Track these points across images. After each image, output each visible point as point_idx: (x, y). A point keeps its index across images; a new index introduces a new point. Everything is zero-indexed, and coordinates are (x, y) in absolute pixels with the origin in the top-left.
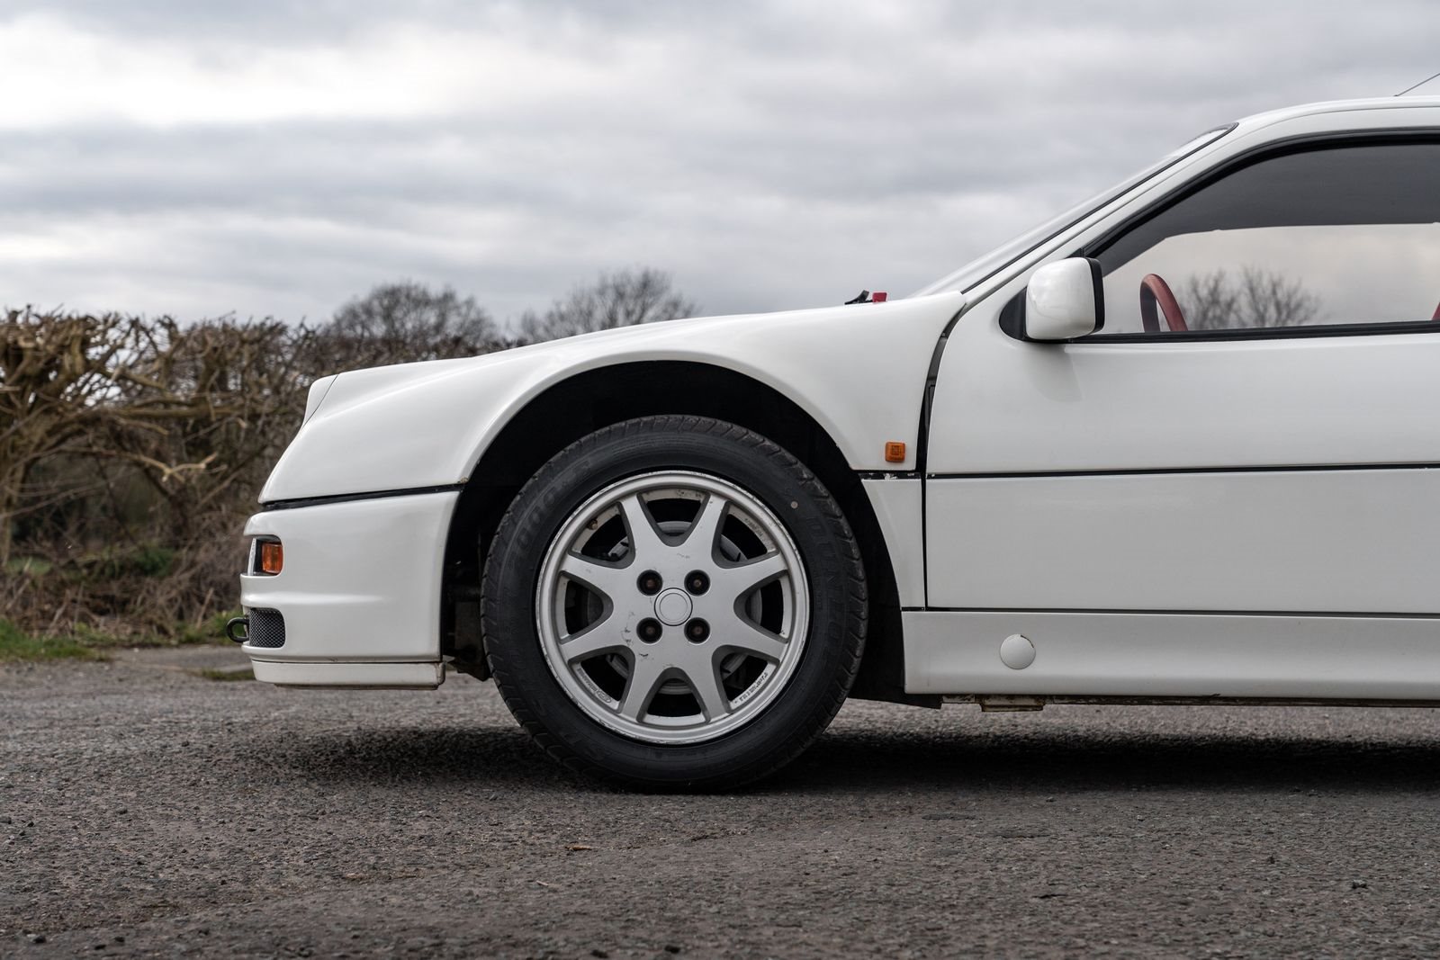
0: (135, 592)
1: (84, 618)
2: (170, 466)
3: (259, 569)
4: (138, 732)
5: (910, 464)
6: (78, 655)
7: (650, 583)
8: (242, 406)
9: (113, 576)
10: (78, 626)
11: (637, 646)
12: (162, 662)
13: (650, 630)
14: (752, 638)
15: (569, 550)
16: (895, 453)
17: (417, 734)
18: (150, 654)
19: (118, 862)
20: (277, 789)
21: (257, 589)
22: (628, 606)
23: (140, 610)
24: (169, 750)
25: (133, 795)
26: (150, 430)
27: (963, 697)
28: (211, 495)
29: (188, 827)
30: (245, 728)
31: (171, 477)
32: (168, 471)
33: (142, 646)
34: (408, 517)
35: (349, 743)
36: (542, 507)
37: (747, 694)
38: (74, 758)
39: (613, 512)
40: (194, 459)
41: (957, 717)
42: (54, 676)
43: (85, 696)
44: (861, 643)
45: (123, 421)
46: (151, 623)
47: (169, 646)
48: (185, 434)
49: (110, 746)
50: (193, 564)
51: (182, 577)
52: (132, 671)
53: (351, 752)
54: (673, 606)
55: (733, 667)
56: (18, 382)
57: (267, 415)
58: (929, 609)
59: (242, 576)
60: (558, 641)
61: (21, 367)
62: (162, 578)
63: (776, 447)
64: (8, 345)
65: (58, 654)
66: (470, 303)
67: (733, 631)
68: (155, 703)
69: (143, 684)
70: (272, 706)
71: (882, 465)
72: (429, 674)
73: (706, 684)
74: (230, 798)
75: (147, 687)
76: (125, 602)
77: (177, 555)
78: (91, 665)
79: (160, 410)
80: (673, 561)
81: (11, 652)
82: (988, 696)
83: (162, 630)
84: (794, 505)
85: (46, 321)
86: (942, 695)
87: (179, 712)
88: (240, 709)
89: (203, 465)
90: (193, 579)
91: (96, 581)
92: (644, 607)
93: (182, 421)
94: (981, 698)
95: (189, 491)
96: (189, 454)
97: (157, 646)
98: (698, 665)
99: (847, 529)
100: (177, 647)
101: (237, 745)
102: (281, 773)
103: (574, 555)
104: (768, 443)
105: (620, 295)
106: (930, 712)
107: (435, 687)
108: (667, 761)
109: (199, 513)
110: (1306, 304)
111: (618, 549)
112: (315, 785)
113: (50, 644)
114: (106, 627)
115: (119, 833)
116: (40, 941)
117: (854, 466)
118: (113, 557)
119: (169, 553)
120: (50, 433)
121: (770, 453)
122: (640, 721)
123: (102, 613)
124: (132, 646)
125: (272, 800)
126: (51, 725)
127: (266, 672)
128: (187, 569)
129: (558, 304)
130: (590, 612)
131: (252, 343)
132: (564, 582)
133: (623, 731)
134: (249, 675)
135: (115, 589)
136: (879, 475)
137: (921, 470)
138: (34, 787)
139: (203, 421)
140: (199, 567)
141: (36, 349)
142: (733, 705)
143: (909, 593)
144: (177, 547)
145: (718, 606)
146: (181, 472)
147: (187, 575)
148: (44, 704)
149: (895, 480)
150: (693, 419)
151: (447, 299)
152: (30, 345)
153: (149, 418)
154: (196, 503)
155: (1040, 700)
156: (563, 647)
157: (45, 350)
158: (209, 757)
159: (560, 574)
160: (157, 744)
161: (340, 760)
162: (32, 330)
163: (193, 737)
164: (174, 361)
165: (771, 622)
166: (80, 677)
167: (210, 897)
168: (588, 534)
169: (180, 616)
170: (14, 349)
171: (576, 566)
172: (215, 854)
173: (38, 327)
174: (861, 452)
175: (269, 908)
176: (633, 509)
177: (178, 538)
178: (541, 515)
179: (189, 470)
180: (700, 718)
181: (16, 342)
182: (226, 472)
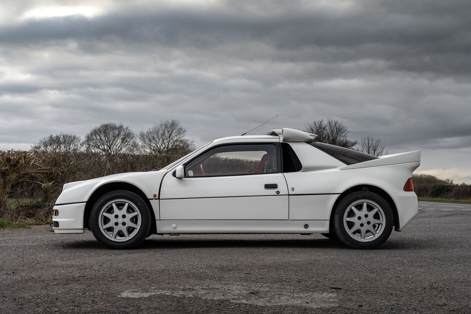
0: (36, 212)
1: (25, 219)
2: (44, 184)
3: (55, 215)
4: (36, 242)
5: (157, 197)
6: (24, 227)
7: (116, 216)
8: (60, 170)
9: (31, 208)
10: (23, 220)
11: (114, 226)
12: (41, 228)
13: (116, 224)
14: (133, 225)
15: (104, 211)
16: (155, 196)
17: (85, 241)
18: (39, 226)
19: (32, 259)
20: (58, 250)
21: (55, 218)
22: (113, 220)
23: (37, 216)
24: (41, 245)
25: (35, 251)
26: (39, 176)
27: (167, 234)
28: (53, 190)
29: (43, 255)
30: (55, 241)
31: (44, 186)
32: (43, 185)
33: (37, 225)
34: (78, 207)
35: (72, 243)
36: (99, 205)
37: (132, 234)
38: (25, 246)
39: (111, 205)
40: (49, 182)
41: (166, 237)
42: (19, 231)
43: (26, 235)
44: (150, 225)
45: (33, 174)
46: (39, 219)
47: (43, 224)
48: (47, 176)
49: (31, 244)
50: (49, 206)
51: (46, 209)
52: (35, 230)
53: (72, 245)
54: (120, 220)
55: (130, 229)
56: (9, 167)
57: (66, 172)
58: (160, 220)
59: (53, 216)
60: (102, 226)
61: (11, 163)
62: (42, 209)
63: (136, 195)
64: (8, 158)
65: (19, 227)
66: (127, 128)
67: (130, 224)
68: (39, 237)
69: (37, 233)
70: (61, 237)
71: (153, 198)
72: (82, 231)
73: (125, 232)
74: (50, 251)
75: (38, 234)
76: (34, 214)
77: (45, 204)
78: (26, 229)
79: (42, 171)
80: (120, 213)
81: (10, 226)
82: (171, 233)
83: (42, 220)
84: (139, 204)
85: (16, 152)
86: (163, 233)
87: (44, 238)
88: (55, 238)
89: (51, 184)
90: (49, 209)
91: (27, 210)
92: (115, 220)
93: (46, 173)
94: (169, 234)
95: (48, 189)
96: (48, 181)
97: (40, 224)
98: (124, 229)
99: (147, 208)
100: (45, 225)
101: (53, 243)
102: (59, 248)
103: (105, 212)
104: (135, 194)
105: (166, 127)
106: (161, 236)
107: (83, 233)
108: (119, 244)
109: (50, 194)
110: (344, 128)
111: (112, 211)
112: (64, 249)
113: (17, 224)
114: (29, 221)
115: (33, 256)
116: (23, 266)
117: (148, 198)
118: (31, 204)
119: (43, 203)
120: (17, 177)
121: (135, 196)
122: (115, 238)
123: (29, 217)
124: (35, 225)
125: (56, 251)
126: (20, 241)
127: (56, 231)
128: (47, 207)
129: (150, 129)
130: (107, 221)
131: (62, 156)
132: (103, 217)
133: (112, 240)
134: (53, 231)
135: (31, 211)
136: (152, 199)
137: (159, 198)
138: (19, 250)
139: (51, 173)
140: (50, 206)
141: (14, 159)
142: (130, 235)
143: (157, 217)
144: (45, 202)
145: (127, 220)
146: (46, 185)
147: (47, 208)
148: (18, 237)
149: (155, 200)
150: (123, 191)
151: (121, 127)
152: (13, 158)
153: (39, 173)
154: (50, 192)
155: (179, 234)
156: (103, 227)
157: (16, 159)
158: (47, 246)
159: (102, 215)
160: (39, 244)
161: (69, 246)
162: (13, 155)
163: (46, 243)
164: (45, 161)
165: (136, 223)
166: (24, 232)
167: (45, 262)
168: (107, 209)
169: (46, 217)
170: (9, 159)
171: (105, 214)
172: (46, 258)
173: (14, 154)
174: (149, 196)
175: (53, 263)
176: (114, 205)
177: (46, 200)
178: (99, 206)
179: (48, 185)
180: (125, 238)
181: (9, 157)
182: (57, 184)
